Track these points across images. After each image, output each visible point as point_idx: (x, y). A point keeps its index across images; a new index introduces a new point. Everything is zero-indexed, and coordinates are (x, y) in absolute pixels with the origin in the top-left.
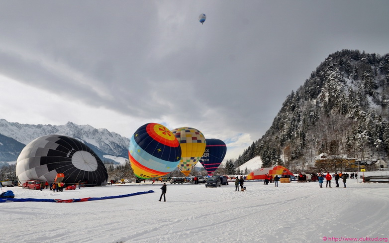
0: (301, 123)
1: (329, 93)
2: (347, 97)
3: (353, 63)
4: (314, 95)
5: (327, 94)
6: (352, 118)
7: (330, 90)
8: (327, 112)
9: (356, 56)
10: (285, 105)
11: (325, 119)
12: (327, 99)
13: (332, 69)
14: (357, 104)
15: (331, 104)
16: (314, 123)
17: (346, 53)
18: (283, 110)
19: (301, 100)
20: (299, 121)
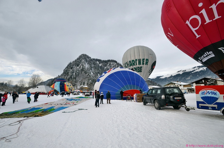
0: (74, 74)
1: (82, 66)
2: (86, 69)
3: (88, 59)
4: (78, 66)
5: (81, 66)
6: (87, 75)
7: (82, 65)
8: (82, 72)
9: (88, 57)
10: (68, 66)
11: (81, 74)
12: (81, 68)
13: (83, 59)
14: (89, 72)
15: (82, 70)
16: (78, 75)
17: (86, 55)
18: (67, 67)
19: (74, 66)
20: (74, 73)
